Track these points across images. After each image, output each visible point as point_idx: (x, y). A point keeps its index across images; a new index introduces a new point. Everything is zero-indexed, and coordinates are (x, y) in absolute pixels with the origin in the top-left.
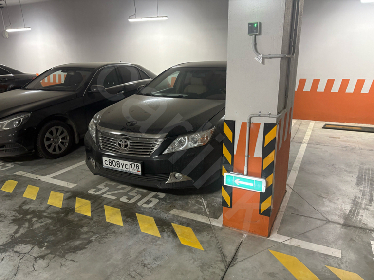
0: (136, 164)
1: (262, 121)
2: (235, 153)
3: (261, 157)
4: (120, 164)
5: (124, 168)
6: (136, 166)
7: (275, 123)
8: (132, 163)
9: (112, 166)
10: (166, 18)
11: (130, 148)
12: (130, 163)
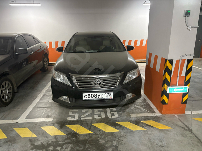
0: (109, 93)
1: (186, 58)
2: (172, 76)
3: (185, 76)
4: (97, 96)
5: (100, 98)
6: (109, 94)
7: (192, 58)
8: (107, 93)
9: (91, 98)
10: (40, 5)
11: (103, 84)
12: (105, 93)
